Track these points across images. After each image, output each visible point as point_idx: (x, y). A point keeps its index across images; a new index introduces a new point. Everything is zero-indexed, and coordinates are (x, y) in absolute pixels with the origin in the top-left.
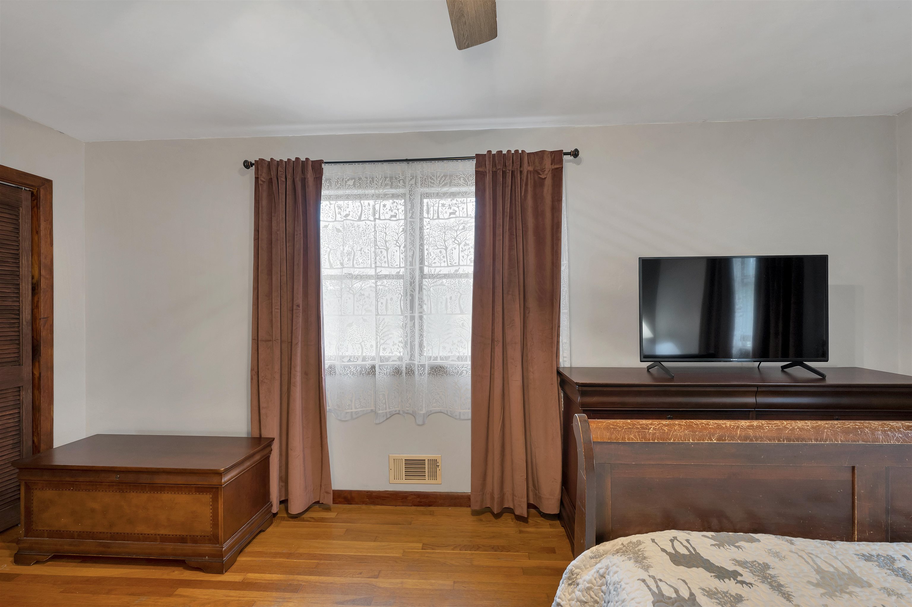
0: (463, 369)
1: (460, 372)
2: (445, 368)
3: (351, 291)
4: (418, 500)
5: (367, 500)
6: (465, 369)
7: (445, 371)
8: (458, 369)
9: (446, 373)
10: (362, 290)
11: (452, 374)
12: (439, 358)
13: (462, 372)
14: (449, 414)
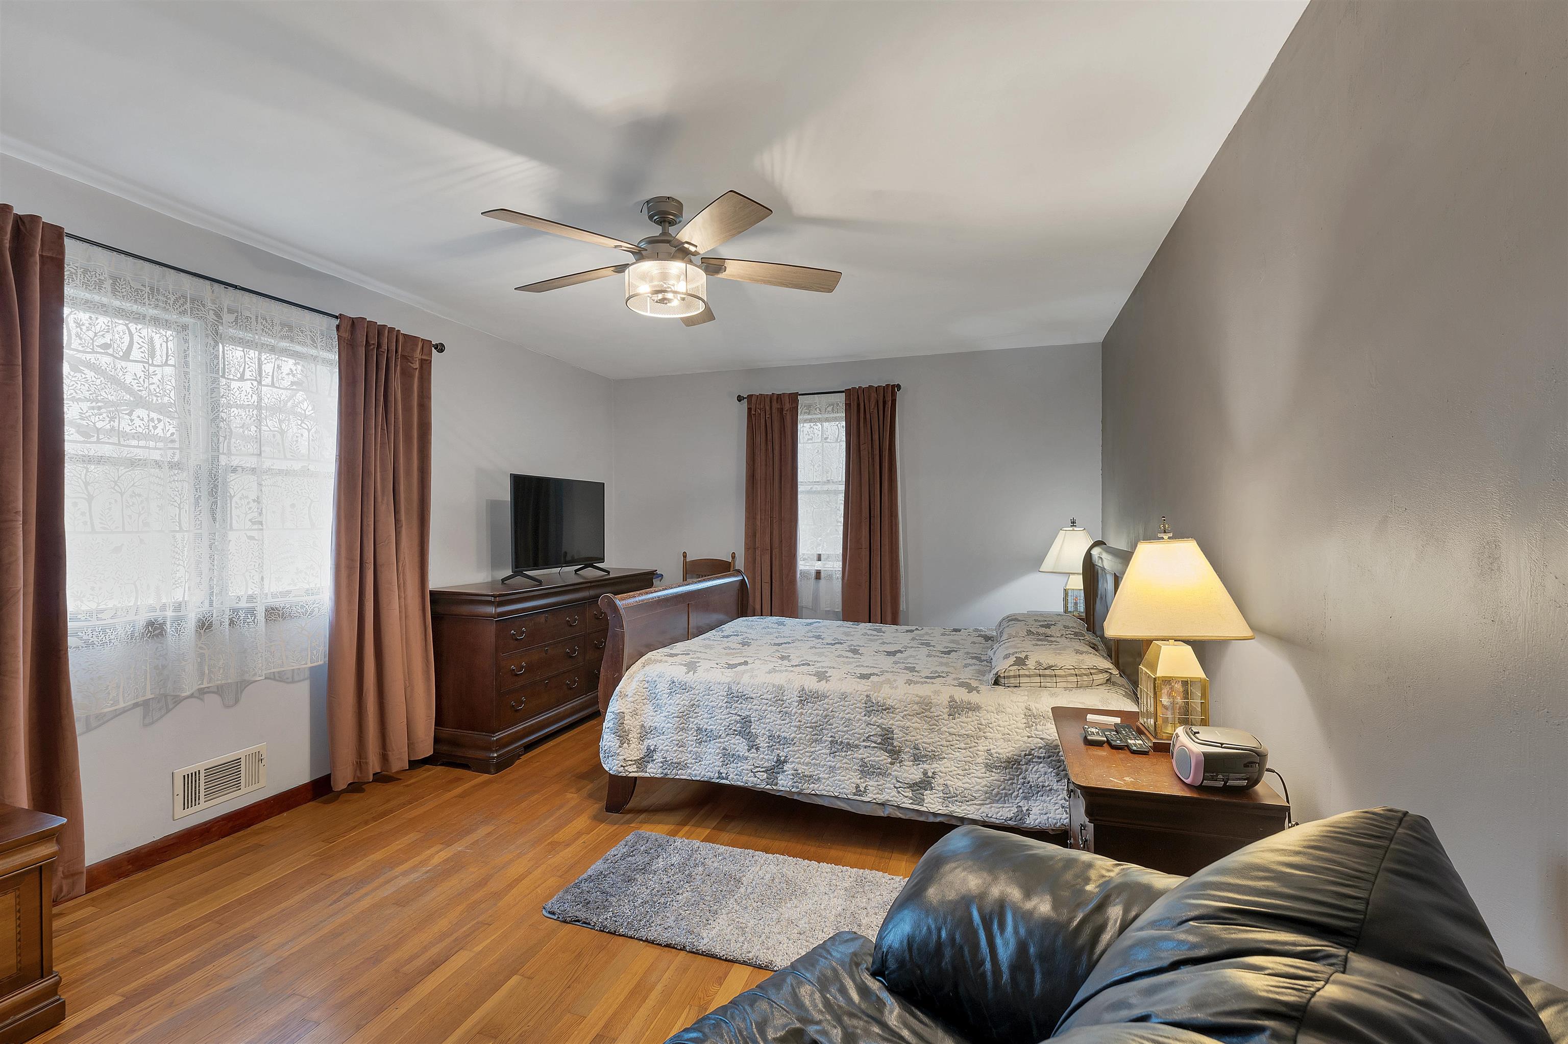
0: (314, 606)
1: (309, 611)
2: (281, 609)
3: (116, 488)
4: (230, 824)
5: (130, 867)
6: (317, 605)
7: (280, 613)
8: (307, 607)
9: (283, 616)
10: (136, 486)
11: (295, 615)
12: (269, 596)
13: (313, 611)
14: (277, 678)
